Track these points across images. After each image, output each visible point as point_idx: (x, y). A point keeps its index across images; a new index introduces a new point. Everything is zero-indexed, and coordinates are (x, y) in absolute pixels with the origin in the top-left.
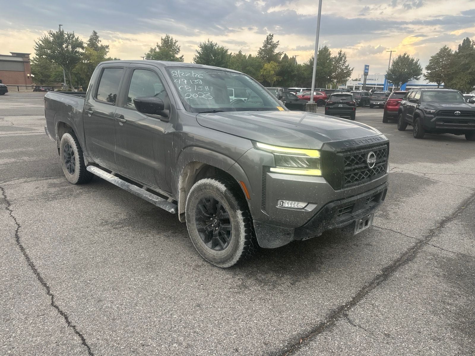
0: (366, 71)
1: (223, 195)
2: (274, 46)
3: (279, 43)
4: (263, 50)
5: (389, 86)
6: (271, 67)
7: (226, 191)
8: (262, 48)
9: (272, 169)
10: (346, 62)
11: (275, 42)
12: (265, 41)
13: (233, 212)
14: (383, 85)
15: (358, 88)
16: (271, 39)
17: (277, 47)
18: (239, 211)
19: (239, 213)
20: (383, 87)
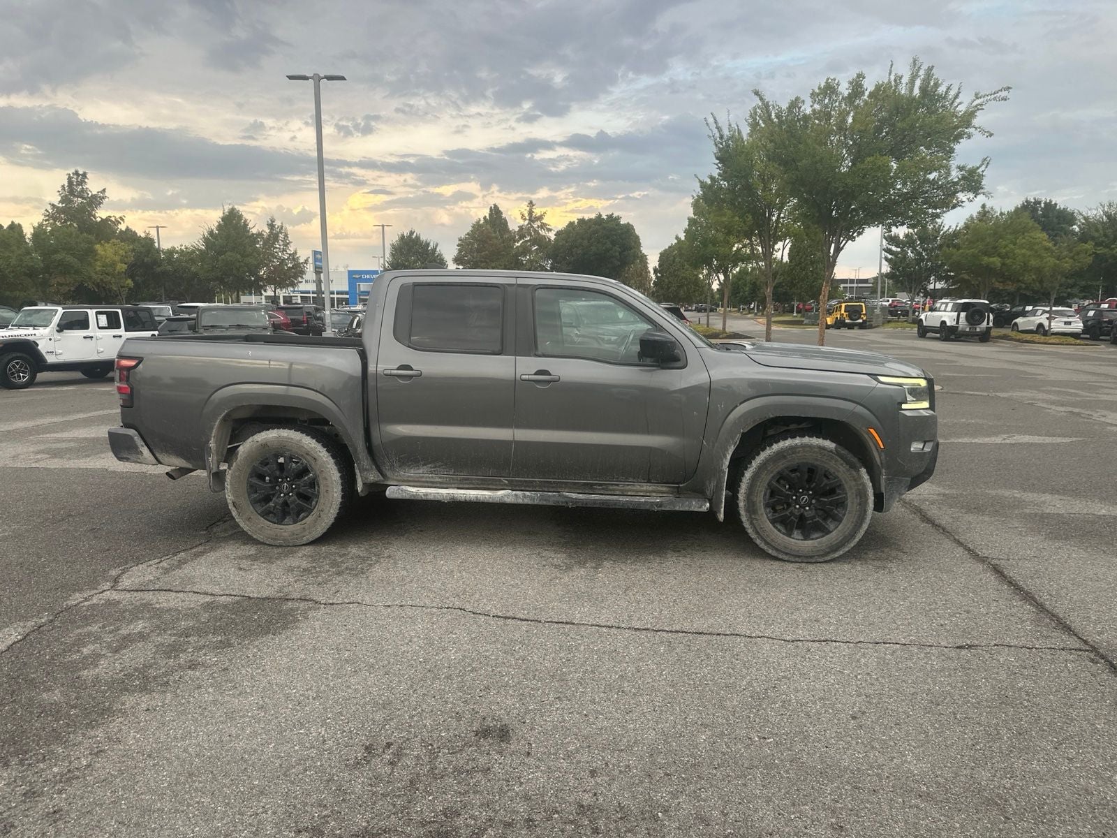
0: (317, 263)
1: (834, 453)
2: (96, 201)
3: (106, 194)
4: (60, 211)
5: (359, 295)
6: (116, 253)
7: (836, 448)
8: (60, 205)
9: (904, 406)
10: (288, 243)
11: (95, 193)
12: (63, 186)
13: (854, 473)
14: (346, 293)
15: (289, 299)
16: (81, 183)
17: (100, 203)
18: (863, 469)
19: (863, 470)
20: (347, 296)
